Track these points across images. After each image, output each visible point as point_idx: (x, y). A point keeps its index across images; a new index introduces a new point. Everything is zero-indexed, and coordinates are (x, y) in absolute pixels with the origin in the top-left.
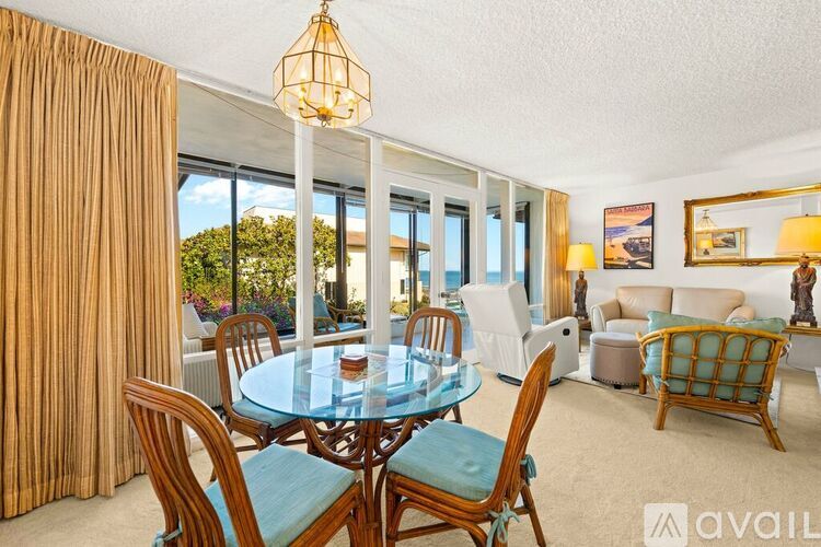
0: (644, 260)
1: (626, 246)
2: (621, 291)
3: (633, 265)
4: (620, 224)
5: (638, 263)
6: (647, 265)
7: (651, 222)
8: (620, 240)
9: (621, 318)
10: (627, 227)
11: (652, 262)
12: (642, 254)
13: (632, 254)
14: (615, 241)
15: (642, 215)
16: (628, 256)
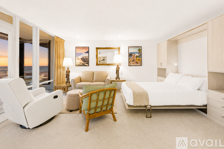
1: (82, 59)
2: (81, 73)
5: (85, 64)
6: (87, 65)
7: (88, 52)
9: (81, 82)
10: (82, 53)
11: (88, 64)
12: (86, 62)
15: (86, 50)
16: (82, 62)
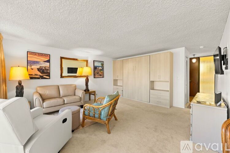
0: (46, 76)
1: (38, 70)
2: (38, 89)
3: (42, 78)
4: (36, 60)
5: (44, 77)
6: (48, 77)
7: (49, 61)
8: (35, 67)
12: (45, 73)
13: (41, 73)
14: (33, 67)
15: (45, 58)
16: (39, 74)
